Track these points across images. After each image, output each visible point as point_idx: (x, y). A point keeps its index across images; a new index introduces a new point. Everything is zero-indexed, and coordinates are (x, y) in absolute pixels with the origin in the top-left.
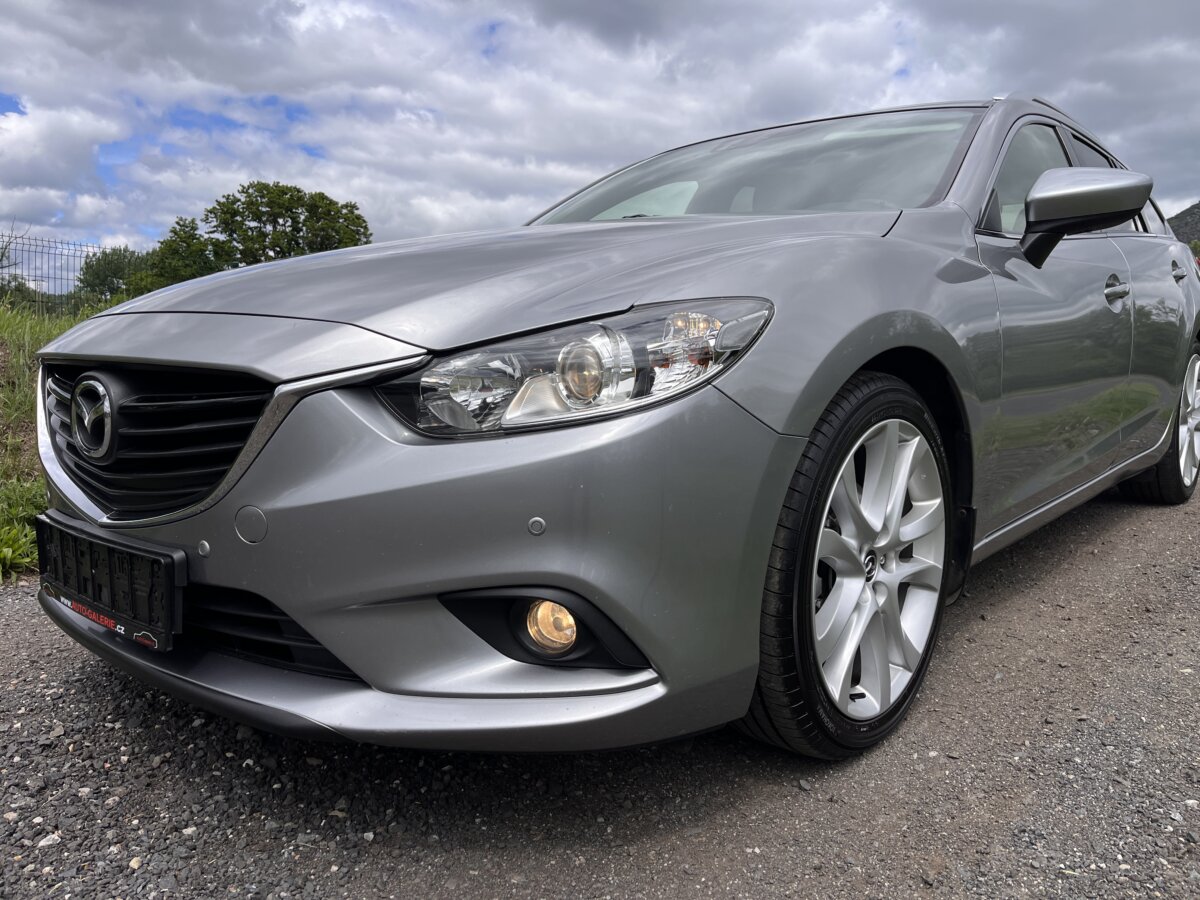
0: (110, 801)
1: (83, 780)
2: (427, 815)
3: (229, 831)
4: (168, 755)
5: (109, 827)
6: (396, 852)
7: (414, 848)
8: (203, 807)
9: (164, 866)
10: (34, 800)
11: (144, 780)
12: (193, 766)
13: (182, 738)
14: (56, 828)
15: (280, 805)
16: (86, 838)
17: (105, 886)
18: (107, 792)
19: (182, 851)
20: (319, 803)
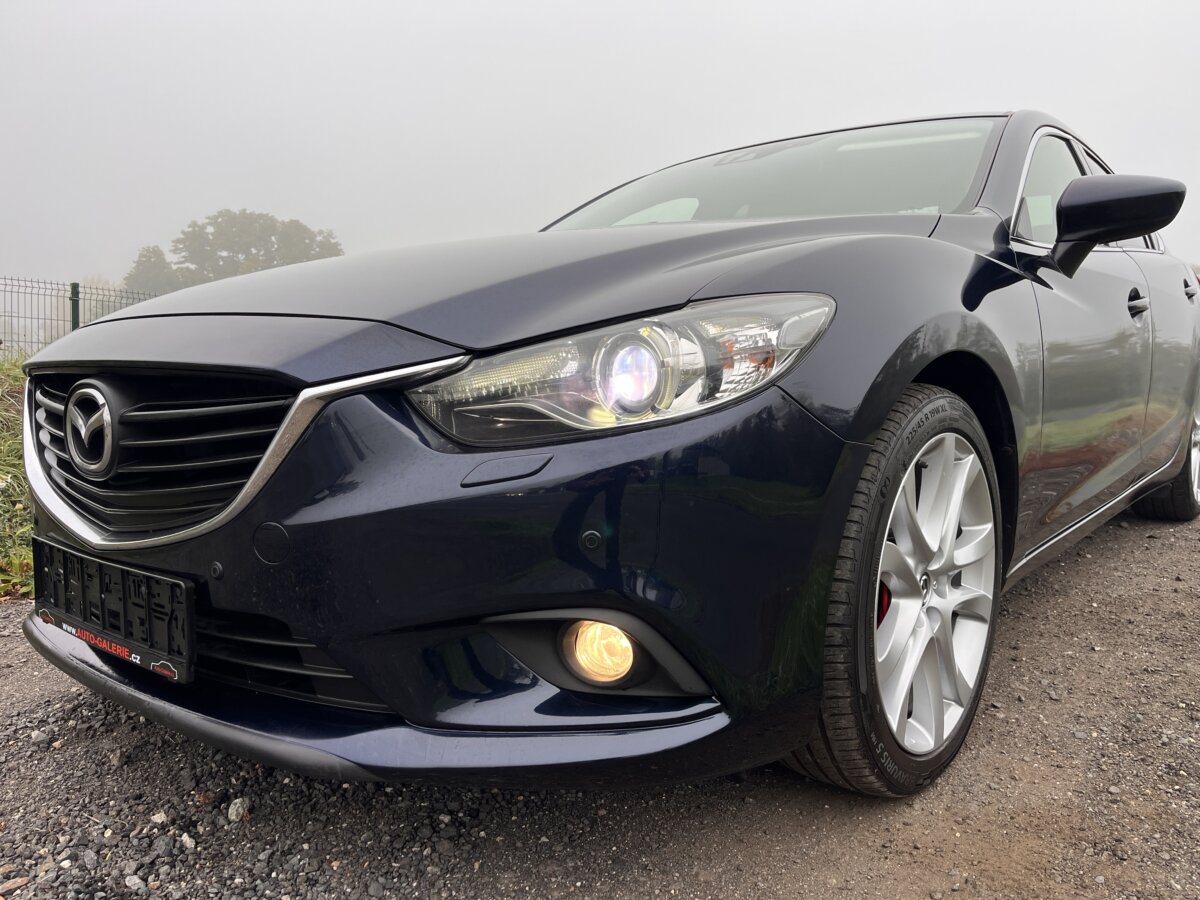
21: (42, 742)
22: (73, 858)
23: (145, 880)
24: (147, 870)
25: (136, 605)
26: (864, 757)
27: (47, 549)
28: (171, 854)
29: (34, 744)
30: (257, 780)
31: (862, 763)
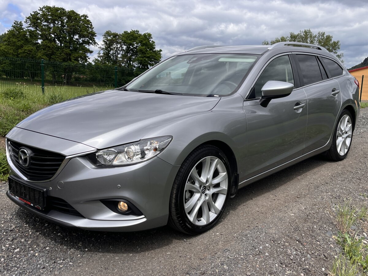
0: (29, 242)
1: (22, 238)
2: (99, 246)
3: (56, 248)
4: (40, 232)
5: (30, 248)
6: (92, 253)
7: (96, 252)
8: (50, 243)
9: (43, 255)
10: (11, 242)
11: (36, 238)
12: (47, 235)
13: (43, 228)
14: (18, 248)
15: (67, 243)
16: (25, 250)
17: (31, 259)
18: (28, 240)
19: (47, 252)
20: (76, 243)
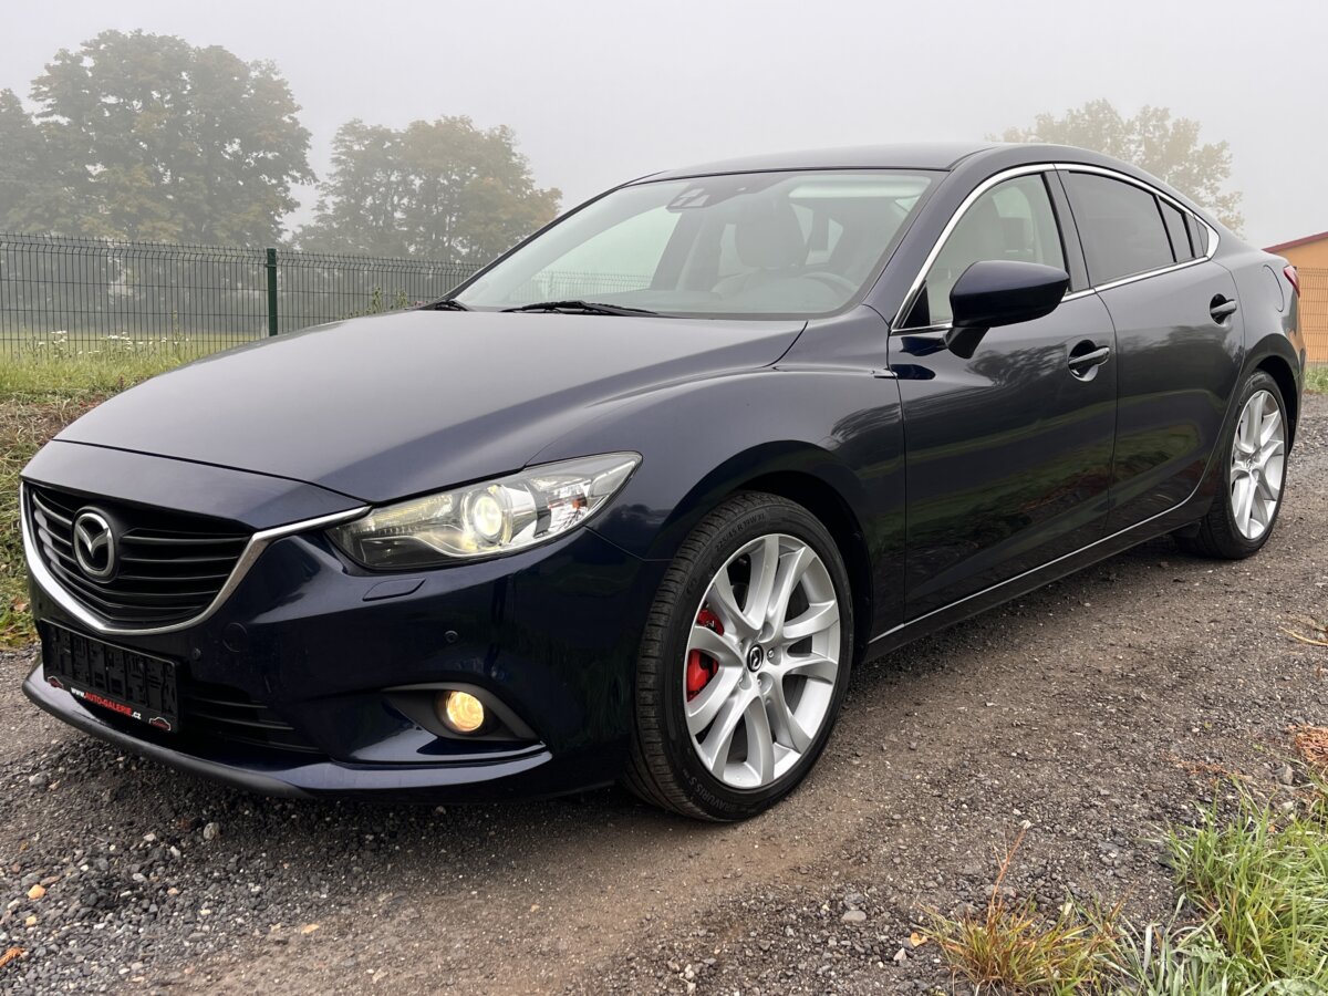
21: (40, 785)
22: (90, 864)
23: (147, 876)
24: (147, 870)
25: (134, 676)
26: (680, 786)
27: (53, 629)
28: (163, 859)
29: (33, 786)
30: (223, 812)
31: (679, 792)
